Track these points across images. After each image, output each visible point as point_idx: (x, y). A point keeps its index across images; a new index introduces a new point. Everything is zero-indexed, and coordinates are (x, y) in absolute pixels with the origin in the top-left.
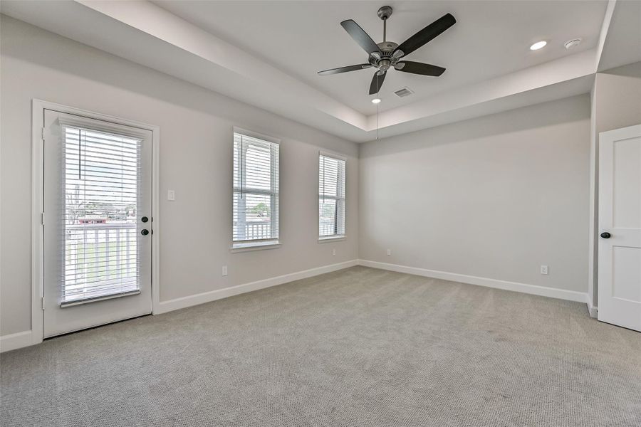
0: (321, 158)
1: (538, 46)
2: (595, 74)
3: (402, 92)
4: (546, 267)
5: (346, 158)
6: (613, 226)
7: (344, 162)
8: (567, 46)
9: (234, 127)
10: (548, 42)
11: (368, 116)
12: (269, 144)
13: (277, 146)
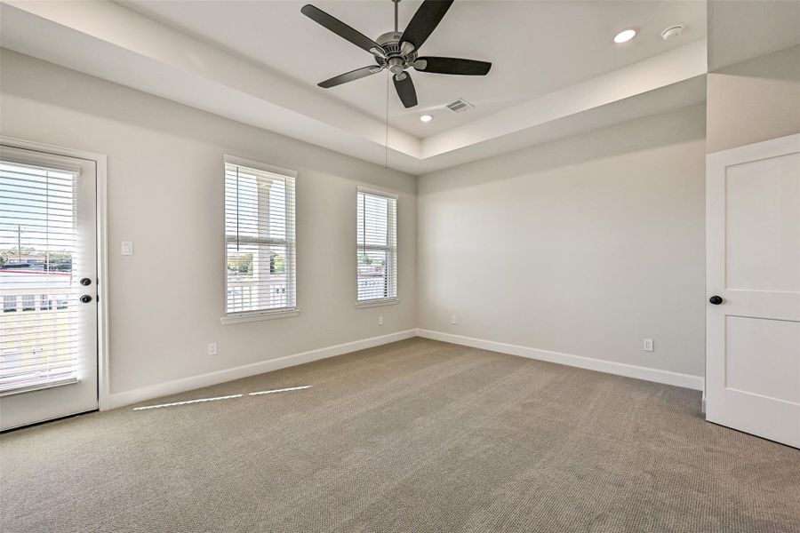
0: (360, 197)
1: (625, 37)
2: (705, 75)
3: (457, 106)
4: (651, 341)
5: (397, 196)
6: (726, 288)
7: (394, 202)
8: (665, 37)
9: (225, 156)
10: (637, 30)
11: (420, 139)
12: (283, 177)
13: (293, 180)
